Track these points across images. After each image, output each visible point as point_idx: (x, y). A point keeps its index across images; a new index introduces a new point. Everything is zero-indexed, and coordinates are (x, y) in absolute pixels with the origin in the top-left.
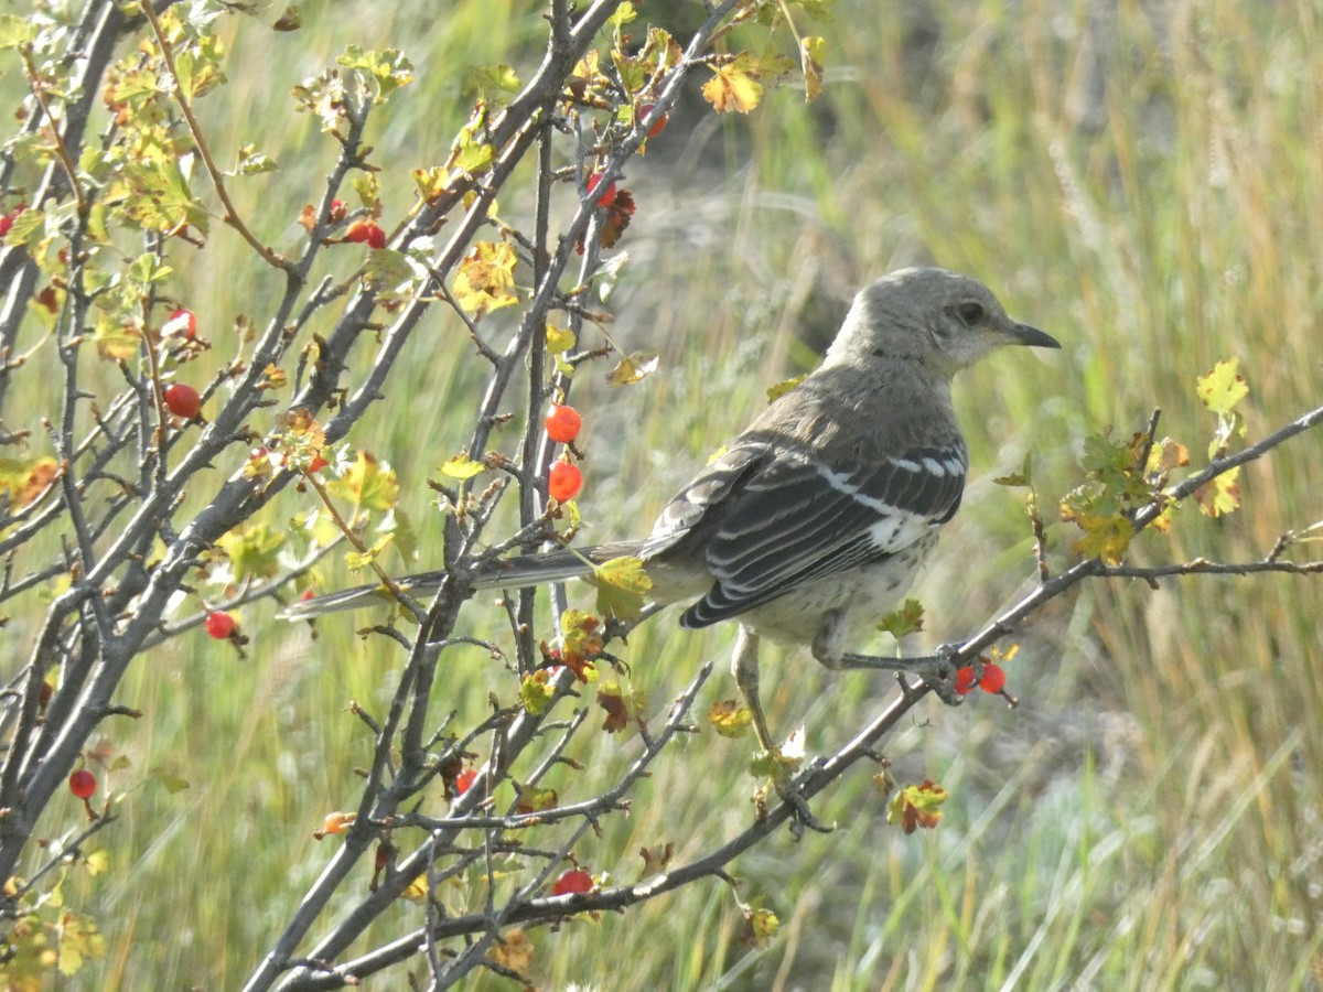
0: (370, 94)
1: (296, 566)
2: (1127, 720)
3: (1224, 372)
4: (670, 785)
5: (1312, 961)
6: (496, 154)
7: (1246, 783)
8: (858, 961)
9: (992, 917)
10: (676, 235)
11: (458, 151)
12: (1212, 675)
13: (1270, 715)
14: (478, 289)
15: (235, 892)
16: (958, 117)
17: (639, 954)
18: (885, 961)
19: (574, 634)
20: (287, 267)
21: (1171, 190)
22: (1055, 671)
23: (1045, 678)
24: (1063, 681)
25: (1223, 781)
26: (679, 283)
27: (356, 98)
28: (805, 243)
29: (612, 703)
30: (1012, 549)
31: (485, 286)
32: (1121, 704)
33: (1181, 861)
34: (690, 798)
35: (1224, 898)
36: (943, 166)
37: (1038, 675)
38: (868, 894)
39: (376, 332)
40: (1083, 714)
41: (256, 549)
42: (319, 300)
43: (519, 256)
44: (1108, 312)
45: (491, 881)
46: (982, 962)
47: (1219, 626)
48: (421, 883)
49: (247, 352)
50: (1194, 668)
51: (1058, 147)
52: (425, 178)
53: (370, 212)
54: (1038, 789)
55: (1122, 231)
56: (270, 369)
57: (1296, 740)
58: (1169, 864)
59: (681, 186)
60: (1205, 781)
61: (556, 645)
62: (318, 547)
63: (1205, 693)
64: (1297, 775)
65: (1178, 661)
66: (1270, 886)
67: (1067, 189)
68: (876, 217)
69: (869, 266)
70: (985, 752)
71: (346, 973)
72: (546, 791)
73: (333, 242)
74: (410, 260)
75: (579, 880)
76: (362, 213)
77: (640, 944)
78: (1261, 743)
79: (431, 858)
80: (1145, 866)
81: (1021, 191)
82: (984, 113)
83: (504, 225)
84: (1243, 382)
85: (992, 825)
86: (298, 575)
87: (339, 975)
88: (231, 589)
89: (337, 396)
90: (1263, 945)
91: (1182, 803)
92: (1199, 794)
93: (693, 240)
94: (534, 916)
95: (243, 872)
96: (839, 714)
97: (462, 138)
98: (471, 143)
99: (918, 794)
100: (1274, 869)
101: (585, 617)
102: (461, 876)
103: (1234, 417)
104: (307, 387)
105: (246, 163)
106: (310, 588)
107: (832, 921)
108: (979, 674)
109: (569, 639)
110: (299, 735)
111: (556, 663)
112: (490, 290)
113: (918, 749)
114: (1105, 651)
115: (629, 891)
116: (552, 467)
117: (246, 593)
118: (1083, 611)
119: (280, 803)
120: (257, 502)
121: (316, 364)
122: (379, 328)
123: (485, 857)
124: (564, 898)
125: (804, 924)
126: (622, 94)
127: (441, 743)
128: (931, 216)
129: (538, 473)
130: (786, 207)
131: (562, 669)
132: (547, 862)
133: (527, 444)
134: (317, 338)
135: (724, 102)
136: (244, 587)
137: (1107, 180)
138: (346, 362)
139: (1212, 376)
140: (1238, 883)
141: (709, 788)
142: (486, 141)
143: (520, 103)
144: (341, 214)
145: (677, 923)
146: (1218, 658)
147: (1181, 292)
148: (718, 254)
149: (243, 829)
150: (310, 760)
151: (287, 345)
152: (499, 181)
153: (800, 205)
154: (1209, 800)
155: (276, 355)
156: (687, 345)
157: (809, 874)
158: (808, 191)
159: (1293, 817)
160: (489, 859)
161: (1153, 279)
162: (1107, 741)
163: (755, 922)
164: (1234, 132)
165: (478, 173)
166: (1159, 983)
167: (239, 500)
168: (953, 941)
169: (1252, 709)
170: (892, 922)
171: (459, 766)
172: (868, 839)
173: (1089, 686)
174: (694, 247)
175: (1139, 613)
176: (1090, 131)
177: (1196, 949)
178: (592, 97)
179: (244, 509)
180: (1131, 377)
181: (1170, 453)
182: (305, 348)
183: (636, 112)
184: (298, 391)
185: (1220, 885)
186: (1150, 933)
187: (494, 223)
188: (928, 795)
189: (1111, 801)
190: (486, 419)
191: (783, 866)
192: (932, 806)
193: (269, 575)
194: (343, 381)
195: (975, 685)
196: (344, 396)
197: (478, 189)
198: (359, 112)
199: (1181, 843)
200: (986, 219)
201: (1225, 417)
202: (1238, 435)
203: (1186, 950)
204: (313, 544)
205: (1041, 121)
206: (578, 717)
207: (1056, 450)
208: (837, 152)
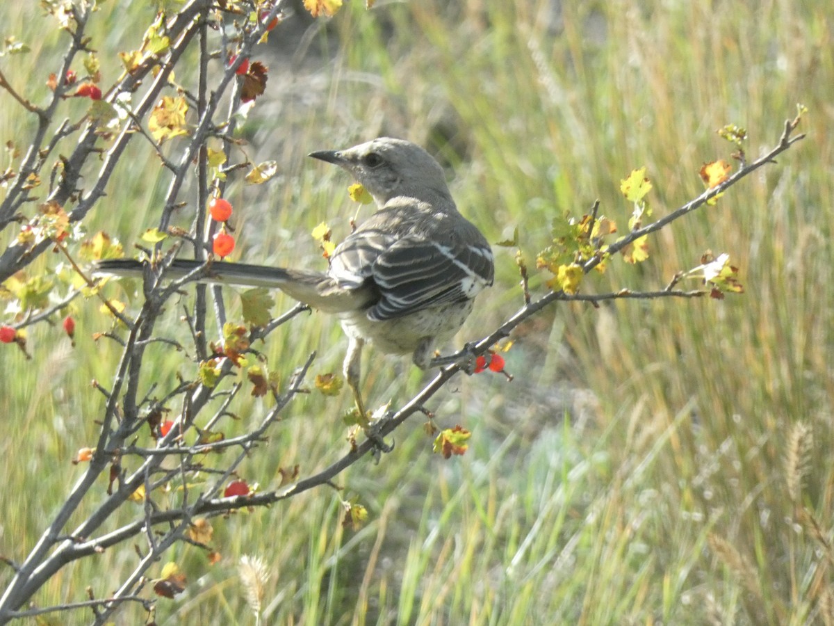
0: (89, 5)
1: (60, 301)
2: (589, 393)
3: (637, 176)
4: (301, 435)
5: (708, 536)
6: (172, 42)
7: (662, 431)
8: (424, 541)
9: (508, 514)
10: (293, 98)
11: (147, 41)
12: (640, 365)
13: (677, 389)
14: (163, 126)
15: (30, 503)
16: (470, 25)
17: (286, 538)
18: (441, 540)
19: (231, 338)
20: (38, 111)
21: (605, 69)
22: (542, 365)
23: (536, 368)
24: (547, 371)
25: (649, 429)
26: (296, 128)
27: (80, 7)
28: (376, 102)
29: (257, 379)
30: (512, 289)
31: (168, 124)
32: (584, 384)
33: (625, 478)
34: (315, 443)
35: (653, 501)
36: (462, 55)
37: (531, 366)
38: (429, 500)
39: (99, 154)
40: (561, 390)
41: (34, 292)
42: (62, 133)
43: (189, 105)
44: (567, 145)
45: (185, 489)
46: (502, 541)
47: (643, 335)
48: (141, 491)
49: (16, 165)
50: (629, 361)
51: (534, 43)
52: (127, 57)
53: (93, 78)
54: (534, 436)
55: (575, 94)
56: (31, 177)
57: (693, 404)
58: (616, 481)
59: (297, 68)
60: (638, 430)
61: (220, 344)
62: (74, 290)
63: (636, 377)
64: (695, 426)
65: (619, 358)
66: (680, 492)
67: (541, 69)
68: (420, 86)
69: (416, 116)
70: (500, 414)
71: (96, 546)
72: (217, 433)
73: (68, 97)
74: (116, 107)
75: (240, 488)
76: (87, 78)
77: (286, 532)
78: (672, 407)
79: (147, 475)
80: (603, 481)
81: (510, 71)
82: (487, 23)
83: (178, 87)
84: (649, 182)
85: (504, 457)
86: (63, 307)
87: (92, 547)
88: (19, 316)
89: (76, 194)
90: (676, 528)
91: (624, 445)
92: (634, 437)
93: (306, 101)
94: (213, 510)
95: (35, 490)
96: (407, 391)
97: (149, 33)
98: (156, 36)
99: (452, 434)
100: (682, 483)
101: (238, 327)
102: (165, 486)
103: (644, 204)
104: (57, 189)
105: (10, 48)
106: (69, 315)
107: (406, 517)
108: (488, 360)
109: (228, 341)
110: (66, 406)
111: (221, 355)
112: (171, 127)
113: (458, 412)
114: (573, 352)
115: (273, 494)
116: (215, 236)
117: (29, 319)
118: (558, 327)
119: (56, 448)
120: (28, 259)
121: (62, 174)
122: (101, 151)
123: (180, 475)
124: (232, 499)
125: (388, 518)
126: (252, 5)
127: (148, 403)
128: (455, 86)
129: (206, 239)
130: (363, 80)
131: (224, 359)
132: (220, 477)
133: (198, 223)
134: (62, 158)
135: (318, 10)
136: (27, 315)
137: (565, 64)
138: (81, 173)
139: (629, 179)
140: (660, 492)
141: (326, 437)
142: (165, 34)
143: (187, 11)
144: (73, 80)
145: (310, 519)
146: (644, 355)
147: (612, 131)
148: (320, 110)
149: (34, 464)
150: (73, 421)
151: (43, 162)
152: (174, 60)
153: (372, 79)
154: (640, 441)
155: (36, 169)
156: (303, 167)
157: (391, 489)
158: (377, 71)
159: (693, 451)
160: (183, 475)
161: (594, 125)
162: (576, 406)
163: (352, 513)
164: (643, 35)
165: (161, 54)
166: (613, 551)
167: (16, 258)
168: (483, 527)
169: (666, 386)
170: (445, 517)
171: (159, 417)
172: (428, 467)
173: (564, 374)
174: (306, 106)
175: (592, 328)
176: (553, 34)
177: (635, 533)
178: (232, 7)
179: (20, 263)
180: (584, 185)
181: (605, 225)
182: (55, 164)
183: (259, 15)
184: (51, 191)
185: (649, 493)
186: (606, 522)
187: (172, 86)
188: (458, 435)
189: (579, 443)
190: (169, 206)
191: (375, 484)
192: (461, 441)
193: (43, 307)
194: (79, 184)
195: (486, 367)
196: (81, 194)
197: (161, 64)
198: (82, 16)
199: (624, 467)
200: (490, 88)
201: (639, 203)
202: (647, 215)
203: (628, 533)
204: (71, 288)
205: (523, 27)
206: (236, 388)
207: (538, 230)
208: (395, 47)
